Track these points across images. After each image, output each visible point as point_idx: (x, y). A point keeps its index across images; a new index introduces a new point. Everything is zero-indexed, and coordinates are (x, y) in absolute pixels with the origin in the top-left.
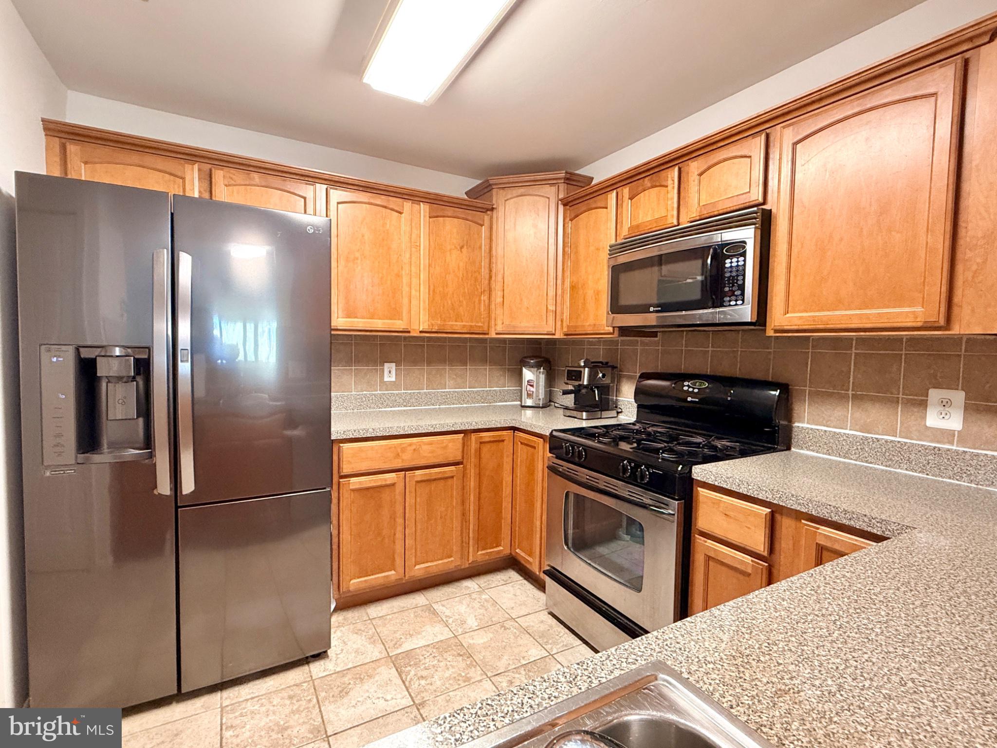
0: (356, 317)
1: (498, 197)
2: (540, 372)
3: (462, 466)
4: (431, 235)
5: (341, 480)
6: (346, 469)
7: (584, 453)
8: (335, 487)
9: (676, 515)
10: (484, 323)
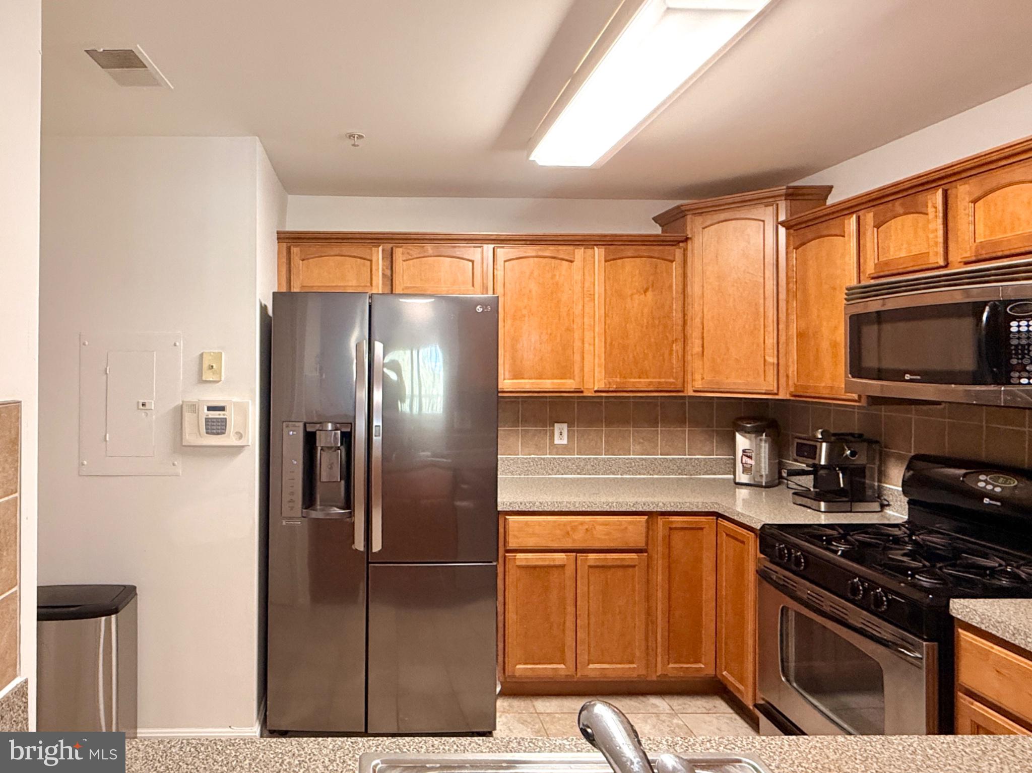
0: (523, 378)
1: (694, 225)
2: (761, 440)
3: (646, 554)
4: (607, 281)
5: (507, 554)
6: (513, 543)
7: (802, 560)
8: (501, 560)
9: (924, 659)
10: (676, 378)
